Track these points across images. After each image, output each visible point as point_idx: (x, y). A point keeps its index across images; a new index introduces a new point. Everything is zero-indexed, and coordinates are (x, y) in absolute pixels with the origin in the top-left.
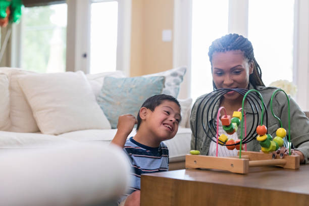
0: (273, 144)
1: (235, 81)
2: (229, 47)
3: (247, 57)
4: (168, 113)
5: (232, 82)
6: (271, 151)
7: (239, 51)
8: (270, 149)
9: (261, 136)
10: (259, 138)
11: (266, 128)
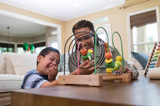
0: (116, 65)
1: (87, 42)
2: (82, 26)
3: (91, 30)
4: (53, 60)
5: (86, 43)
6: (115, 70)
7: (87, 28)
8: (114, 69)
9: (108, 60)
10: (107, 61)
11: (112, 54)
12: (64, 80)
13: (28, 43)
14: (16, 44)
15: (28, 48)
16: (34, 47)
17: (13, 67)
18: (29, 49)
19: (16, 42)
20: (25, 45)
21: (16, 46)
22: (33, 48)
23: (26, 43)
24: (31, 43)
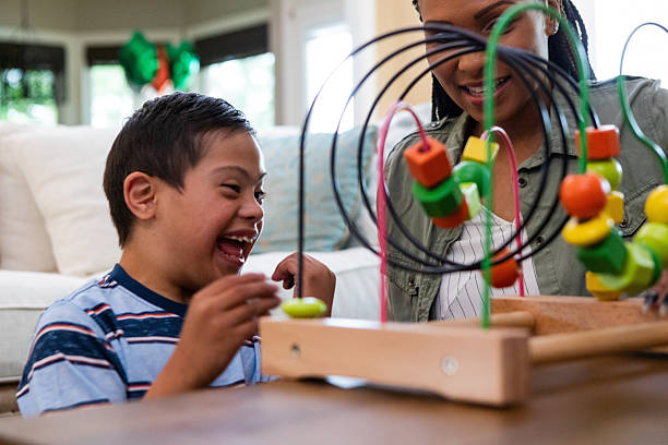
0: (640, 258)
9: (583, 221)
10: (574, 233)
12: (295, 348)
13: (153, 36)
14: (74, 46)
15: (156, 73)
16: (194, 65)
17: (39, 220)
18: (163, 74)
19: (78, 27)
20: (137, 48)
21: (75, 58)
22: (186, 72)
23: (139, 37)
24: (175, 38)
